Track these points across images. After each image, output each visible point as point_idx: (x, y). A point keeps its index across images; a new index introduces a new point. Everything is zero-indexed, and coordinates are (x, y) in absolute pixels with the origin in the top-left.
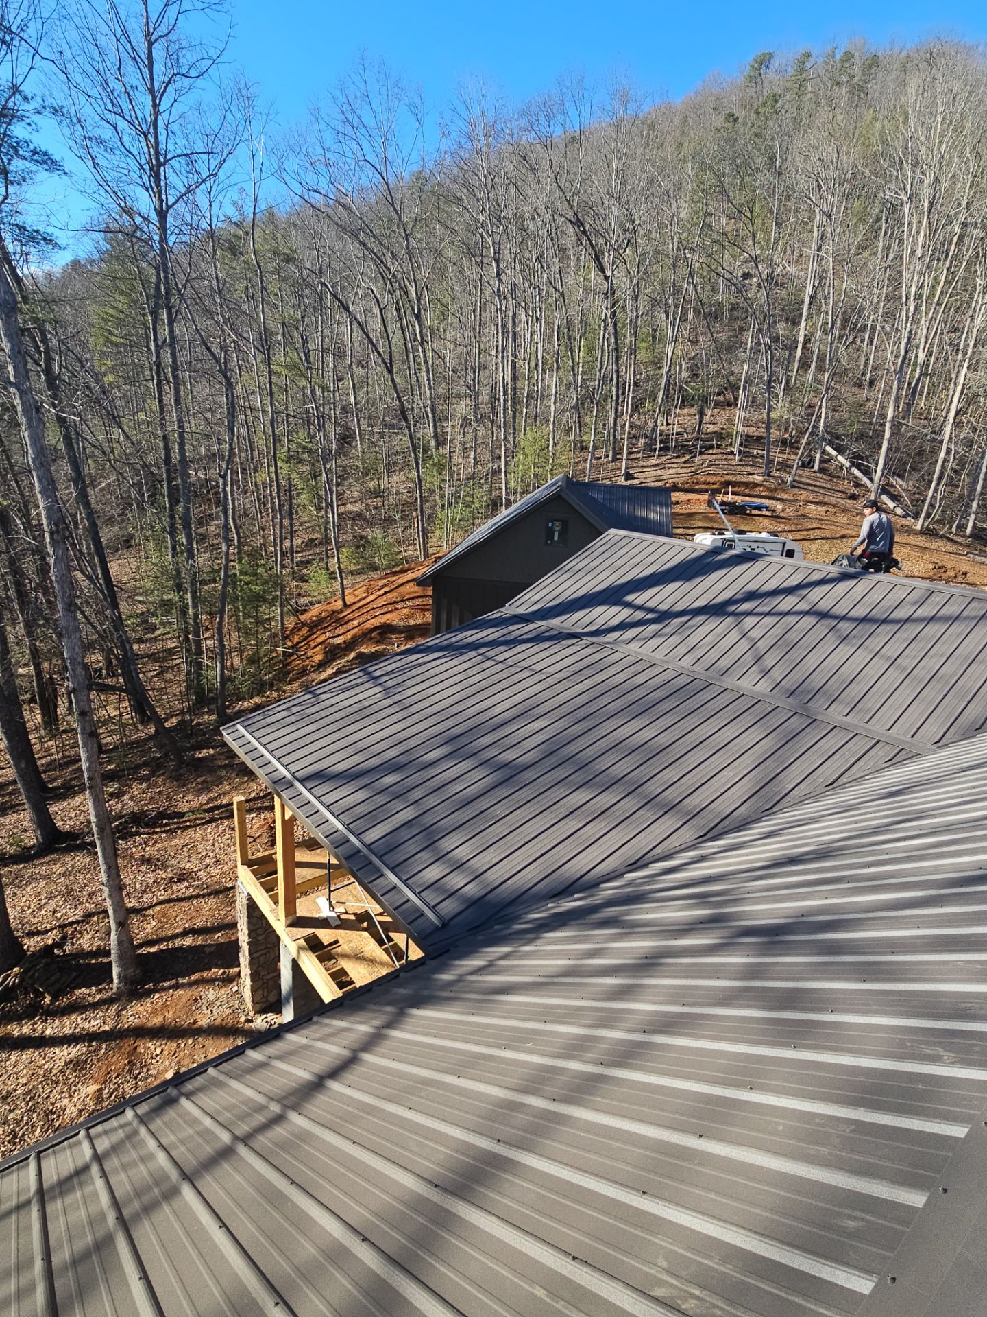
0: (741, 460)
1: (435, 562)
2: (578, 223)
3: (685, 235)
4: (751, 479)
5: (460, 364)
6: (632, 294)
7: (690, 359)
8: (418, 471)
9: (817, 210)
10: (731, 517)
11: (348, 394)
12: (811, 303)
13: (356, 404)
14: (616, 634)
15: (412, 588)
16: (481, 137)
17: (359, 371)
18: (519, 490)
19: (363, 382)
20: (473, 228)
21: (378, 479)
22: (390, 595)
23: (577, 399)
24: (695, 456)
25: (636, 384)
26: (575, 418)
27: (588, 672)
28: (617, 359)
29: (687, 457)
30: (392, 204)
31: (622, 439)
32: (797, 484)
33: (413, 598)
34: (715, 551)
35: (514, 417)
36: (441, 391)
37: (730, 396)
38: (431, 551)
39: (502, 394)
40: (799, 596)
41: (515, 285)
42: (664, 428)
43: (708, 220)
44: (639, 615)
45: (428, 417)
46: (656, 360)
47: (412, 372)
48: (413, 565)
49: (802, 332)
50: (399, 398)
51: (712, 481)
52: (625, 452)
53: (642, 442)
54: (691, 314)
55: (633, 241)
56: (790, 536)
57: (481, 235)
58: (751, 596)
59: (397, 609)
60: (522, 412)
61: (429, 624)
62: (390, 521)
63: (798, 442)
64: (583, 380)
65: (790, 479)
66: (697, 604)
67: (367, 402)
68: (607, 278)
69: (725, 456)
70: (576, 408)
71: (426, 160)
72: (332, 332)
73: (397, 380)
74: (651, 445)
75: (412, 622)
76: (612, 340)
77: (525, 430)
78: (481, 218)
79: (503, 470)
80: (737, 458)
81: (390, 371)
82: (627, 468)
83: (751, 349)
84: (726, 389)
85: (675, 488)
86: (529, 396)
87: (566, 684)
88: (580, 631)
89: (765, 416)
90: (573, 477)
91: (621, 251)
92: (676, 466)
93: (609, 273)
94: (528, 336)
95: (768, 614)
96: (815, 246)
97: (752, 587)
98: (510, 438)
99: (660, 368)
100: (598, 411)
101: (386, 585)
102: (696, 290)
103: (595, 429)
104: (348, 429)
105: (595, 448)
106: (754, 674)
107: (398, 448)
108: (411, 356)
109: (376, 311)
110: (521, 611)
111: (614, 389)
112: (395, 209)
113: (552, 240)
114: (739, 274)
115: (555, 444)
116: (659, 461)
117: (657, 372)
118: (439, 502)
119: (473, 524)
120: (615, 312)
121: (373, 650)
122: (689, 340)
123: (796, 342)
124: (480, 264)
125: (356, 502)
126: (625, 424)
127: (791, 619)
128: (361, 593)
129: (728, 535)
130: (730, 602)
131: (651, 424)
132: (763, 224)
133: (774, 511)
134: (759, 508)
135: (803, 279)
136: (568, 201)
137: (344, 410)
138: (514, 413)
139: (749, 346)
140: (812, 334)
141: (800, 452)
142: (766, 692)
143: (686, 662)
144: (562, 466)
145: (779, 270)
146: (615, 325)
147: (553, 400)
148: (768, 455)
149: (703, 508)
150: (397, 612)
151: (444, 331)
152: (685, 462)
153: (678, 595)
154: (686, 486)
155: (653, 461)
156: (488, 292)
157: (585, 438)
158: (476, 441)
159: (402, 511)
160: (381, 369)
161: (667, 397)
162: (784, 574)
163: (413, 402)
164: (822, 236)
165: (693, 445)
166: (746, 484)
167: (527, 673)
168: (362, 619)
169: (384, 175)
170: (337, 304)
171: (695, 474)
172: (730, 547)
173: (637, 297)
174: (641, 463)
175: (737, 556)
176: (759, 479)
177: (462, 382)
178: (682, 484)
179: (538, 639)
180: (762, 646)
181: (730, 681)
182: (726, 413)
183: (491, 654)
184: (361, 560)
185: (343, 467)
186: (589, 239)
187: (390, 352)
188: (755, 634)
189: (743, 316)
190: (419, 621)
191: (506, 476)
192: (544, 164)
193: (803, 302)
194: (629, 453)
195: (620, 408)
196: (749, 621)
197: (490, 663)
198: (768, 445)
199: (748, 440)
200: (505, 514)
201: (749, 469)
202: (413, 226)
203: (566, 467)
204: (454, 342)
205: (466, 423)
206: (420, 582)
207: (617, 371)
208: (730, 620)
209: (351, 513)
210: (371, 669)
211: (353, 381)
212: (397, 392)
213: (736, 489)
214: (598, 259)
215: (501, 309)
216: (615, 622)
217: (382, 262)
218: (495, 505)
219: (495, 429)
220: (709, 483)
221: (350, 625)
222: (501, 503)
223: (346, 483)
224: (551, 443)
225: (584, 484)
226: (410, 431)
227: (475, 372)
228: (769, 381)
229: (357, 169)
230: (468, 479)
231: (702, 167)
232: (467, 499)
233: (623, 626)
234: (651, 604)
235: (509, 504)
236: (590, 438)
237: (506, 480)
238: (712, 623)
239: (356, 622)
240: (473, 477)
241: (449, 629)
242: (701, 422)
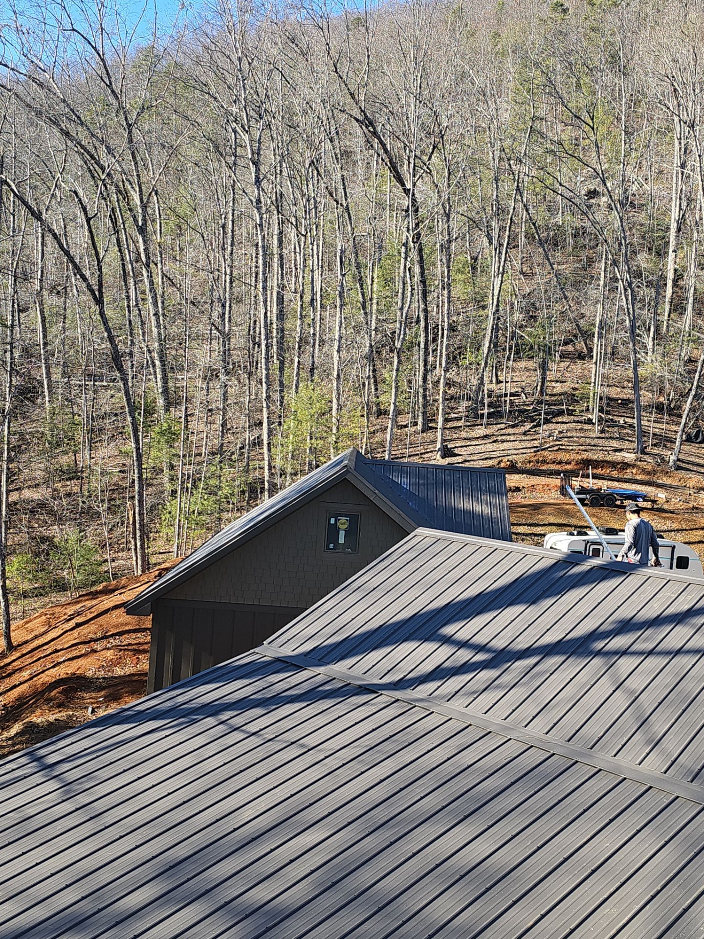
0: (602, 431)
1: (160, 576)
2: (368, 122)
3: (508, 142)
4: (618, 457)
5: (203, 294)
6: (442, 211)
7: (524, 297)
8: (137, 441)
9: (676, 119)
10: (595, 510)
11: (34, 331)
12: (679, 230)
13: (45, 344)
14: (431, 686)
15: (120, 618)
16: (234, 12)
17: (50, 300)
18: (289, 470)
19: (57, 314)
20: (223, 122)
21: (75, 452)
22: (84, 630)
23: (371, 346)
24: (539, 425)
25: (452, 328)
26: (368, 371)
27: (389, 747)
28: (425, 294)
29: (528, 426)
30: (110, 86)
31: (435, 401)
32: (683, 465)
33: (121, 634)
34: (574, 558)
35: (281, 369)
36: (174, 330)
37: (581, 345)
38: (153, 560)
39: (263, 337)
40: (693, 626)
41: (281, 195)
42: (493, 386)
43: (538, 125)
44: (464, 655)
45: (154, 366)
46: (479, 297)
47: (133, 303)
48: (124, 581)
49: (671, 267)
50: (111, 339)
51: (565, 459)
52: (440, 420)
53: (464, 405)
54: (521, 241)
55: (440, 146)
56: (680, 537)
57: (235, 131)
58: (626, 626)
59: (94, 651)
60: (292, 361)
61: (146, 674)
62: (91, 514)
63: (680, 407)
64: (378, 320)
65: (673, 458)
66: (547, 640)
67: (63, 343)
68: (407, 191)
69: (579, 426)
70: (370, 358)
71: (158, 33)
72: (14, 245)
73: (109, 313)
74: (476, 409)
75: (119, 672)
76: (417, 269)
77: (297, 387)
78: (235, 109)
79: (265, 442)
80: (597, 428)
81: (99, 301)
82: (444, 441)
83: (605, 286)
84: (575, 336)
85: (513, 469)
86: (303, 341)
87: (355, 767)
88: (376, 681)
89: (630, 373)
90: (367, 452)
91: (425, 158)
92: (512, 438)
93: (409, 186)
94: (300, 259)
95: (651, 653)
96: (677, 161)
97: (626, 613)
98: (276, 396)
99: (484, 307)
100: (399, 362)
101: (79, 614)
102: (527, 210)
103: (397, 388)
104: (32, 379)
105: (398, 412)
106: (638, 745)
107: (107, 408)
108: (131, 281)
109: (82, 219)
110: (287, 651)
111: (423, 335)
112: (113, 91)
113: (331, 140)
114: (583, 192)
115: (340, 406)
116: (488, 431)
117: (481, 312)
118: (168, 487)
119: (220, 519)
120: (419, 234)
121: (52, 718)
122: (522, 273)
123: (664, 278)
124: (232, 167)
125: (37, 485)
126: (438, 382)
127: (686, 661)
128: (37, 625)
129: (593, 535)
130: (594, 635)
131: (475, 382)
132: (609, 133)
133: (654, 502)
134: (634, 497)
135: (666, 201)
136: (352, 95)
137: (27, 352)
138: (282, 363)
139: (602, 283)
140: (685, 269)
141: (683, 421)
142: (658, 773)
143: (538, 728)
144: (352, 437)
145: (634, 188)
146: (420, 251)
147: (336, 348)
148: (639, 424)
149: (554, 496)
150: (94, 656)
151: (181, 250)
152: (525, 434)
153: (519, 625)
154: (528, 466)
155: (481, 431)
156: (243, 204)
157: (382, 398)
158: (225, 399)
159: (109, 500)
160: (87, 298)
161: (496, 346)
162: (669, 593)
163: (133, 343)
164: (686, 149)
165: (535, 410)
166: (613, 465)
167: (294, 751)
168: (37, 667)
169: (100, 48)
170: (23, 210)
171: (539, 449)
172: (596, 553)
173: (448, 216)
174: (464, 434)
175: (601, 568)
176: (630, 457)
177: (205, 319)
178: (523, 463)
179: (312, 695)
180: (648, 701)
181: (603, 758)
182: (578, 367)
183: (238, 721)
184: (40, 575)
185: (21, 434)
186: (381, 142)
187: (100, 276)
188: (636, 683)
189: (592, 243)
190: (129, 670)
191: (269, 450)
192: (319, 48)
193: (668, 229)
194: (446, 420)
195: (431, 359)
196: (626, 664)
197: (237, 736)
198: (639, 411)
199: (610, 404)
200: (267, 504)
201: (615, 444)
202: (138, 114)
203: (356, 438)
204: (194, 265)
205: (211, 375)
206: (131, 608)
207: (426, 311)
208: (597, 662)
209: (30, 501)
210: (42, 752)
211: (42, 312)
212: (108, 330)
213: (599, 471)
214: (394, 168)
215: (261, 225)
216: (428, 667)
217: (92, 157)
218: (253, 492)
219: (253, 383)
220: (560, 463)
221: (16, 679)
222: (263, 489)
223: (24, 457)
224: (335, 406)
225: (383, 462)
226: (126, 384)
227: (224, 306)
228: (633, 327)
229: (61, 39)
230: (213, 454)
231: (525, 62)
232: (212, 482)
233: (440, 674)
234: (480, 639)
235: (274, 489)
236: (389, 399)
237: (270, 457)
238: (573, 665)
239: (26, 674)
240: (220, 450)
241: (177, 682)
242: (544, 379)
